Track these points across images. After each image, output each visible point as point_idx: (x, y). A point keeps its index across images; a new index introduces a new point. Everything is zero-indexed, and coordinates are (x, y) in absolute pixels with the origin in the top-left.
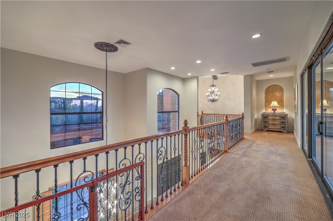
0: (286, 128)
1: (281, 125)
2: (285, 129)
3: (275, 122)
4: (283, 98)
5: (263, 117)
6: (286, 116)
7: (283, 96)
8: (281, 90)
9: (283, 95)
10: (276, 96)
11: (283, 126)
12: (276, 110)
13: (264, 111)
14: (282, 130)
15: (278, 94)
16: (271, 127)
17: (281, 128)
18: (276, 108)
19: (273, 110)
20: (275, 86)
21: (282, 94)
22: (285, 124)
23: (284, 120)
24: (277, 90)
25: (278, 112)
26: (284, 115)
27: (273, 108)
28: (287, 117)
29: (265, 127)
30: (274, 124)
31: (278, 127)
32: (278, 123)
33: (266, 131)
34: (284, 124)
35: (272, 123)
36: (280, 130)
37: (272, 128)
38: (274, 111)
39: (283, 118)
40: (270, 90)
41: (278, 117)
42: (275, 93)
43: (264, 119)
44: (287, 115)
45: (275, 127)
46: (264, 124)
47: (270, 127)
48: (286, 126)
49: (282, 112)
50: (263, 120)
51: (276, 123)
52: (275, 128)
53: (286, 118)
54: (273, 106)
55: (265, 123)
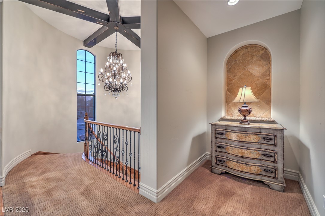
0: (280, 175)
1: (264, 163)
2: (275, 178)
3: (245, 151)
4: (270, 80)
5: (214, 132)
6: (279, 135)
7: (269, 75)
8: (266, 56)
9: (269, 70)
10: (251, 74)
11: (270, 165)
12: (249, 111)
13: (223, 114)
14: (266, 180)
15: (256, 70)
16: (235, 166)
17: (264, 173)
18: (250, 107)
19: (240, 111)
20: (249, 49)
21: (267, 68)
22: (274, 162)
23: (271, 148)
24: (254, 59)
25: (254, 119)
26: (272, 132)
27: (240, 107)
28: (282, 138)
29: (218, 163)
30: (242, 157)
31: (253, 168)
32: (254, 155)
33: (222, 173)
34: (272, 159)
35: (237, 151)
36: (258, 178)
37: (237, 168)
38: (245, 116)
39: (271, 139)
40: (237, 62)
41: (255, 137)
42: (250, 66)
43: (216, 138)
44: (282, 130)
45: (244, 166)
46: (218, 154)
47: (231, 164)
48: (280, 166)
49: (266, 119)
50: (214, 140)
51: (246, 153)
52: (246, 169)
53: (279, 142)
54: (242, 101)
55: (218, 149)
